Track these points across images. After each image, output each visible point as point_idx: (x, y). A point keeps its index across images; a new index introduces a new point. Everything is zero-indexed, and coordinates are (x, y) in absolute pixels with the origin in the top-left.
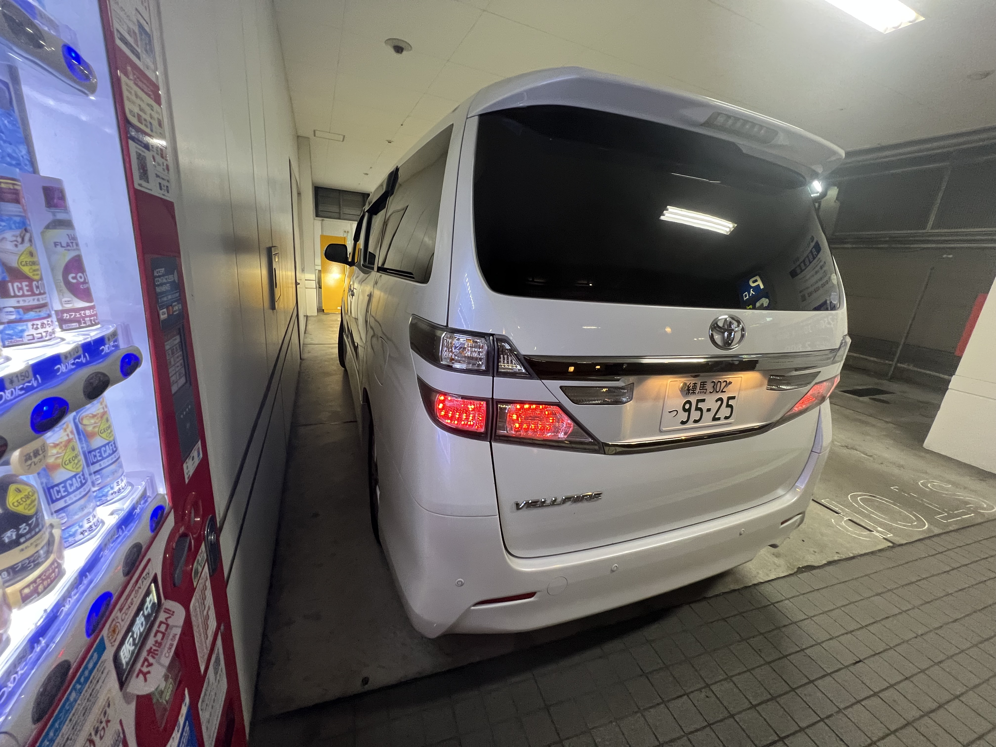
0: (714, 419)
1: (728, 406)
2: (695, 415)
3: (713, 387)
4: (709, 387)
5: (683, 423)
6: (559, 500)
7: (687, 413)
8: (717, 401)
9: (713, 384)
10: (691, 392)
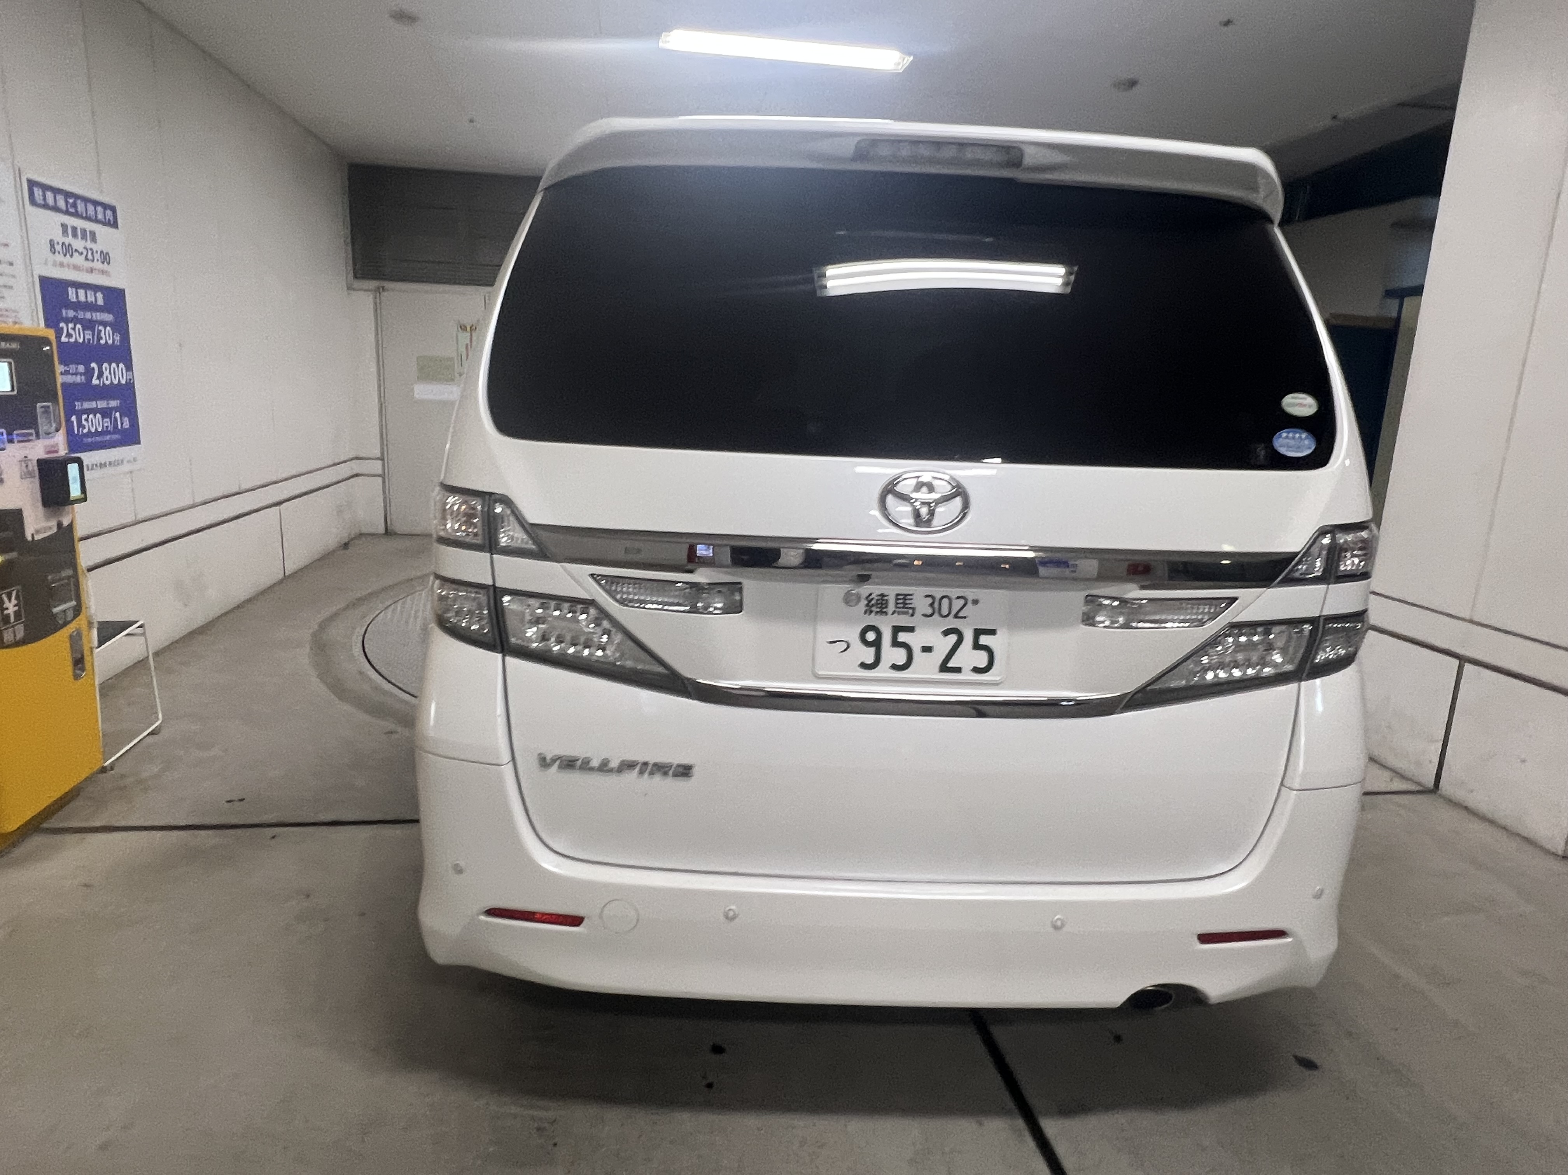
0: (944, 668)
1: (977, 646)
2: (893, 655)
3: (932, 605)
4: (921, 605)
5: (864, 666)
6: (614, 764)
7: (872, 650)
8: (946, 633)
9: (930, 600)
10: (874, 609)
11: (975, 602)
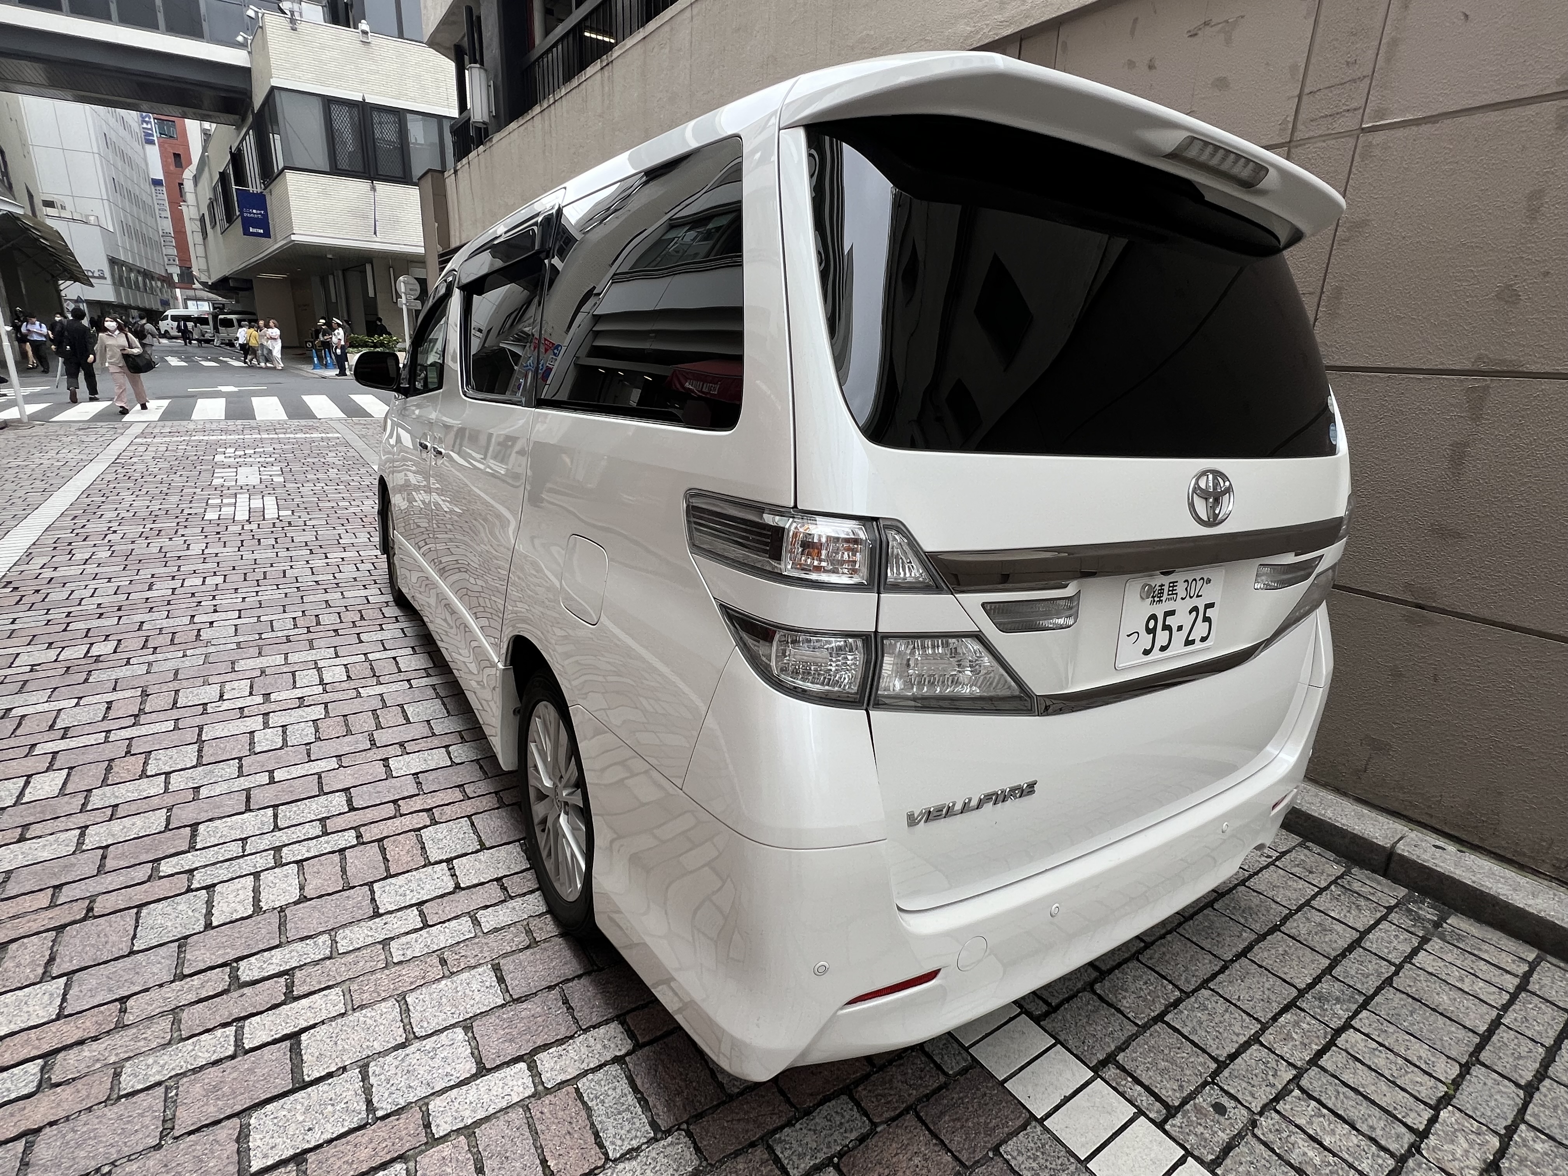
0: (1189, 642)
1: (1205, 618)
2: (1162, 637)
3: (1186, 589)
4: (1181, 591)
5: (1144, 652)
6: (974, 803)
7: (1151, 636)
8: (1191, 612)
9: (1186, 584)
10: (1156, 599)
11: (1209, 581)
